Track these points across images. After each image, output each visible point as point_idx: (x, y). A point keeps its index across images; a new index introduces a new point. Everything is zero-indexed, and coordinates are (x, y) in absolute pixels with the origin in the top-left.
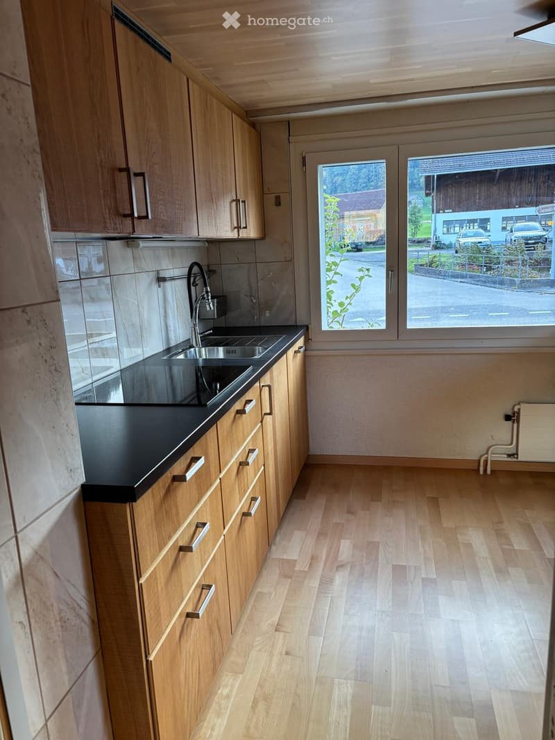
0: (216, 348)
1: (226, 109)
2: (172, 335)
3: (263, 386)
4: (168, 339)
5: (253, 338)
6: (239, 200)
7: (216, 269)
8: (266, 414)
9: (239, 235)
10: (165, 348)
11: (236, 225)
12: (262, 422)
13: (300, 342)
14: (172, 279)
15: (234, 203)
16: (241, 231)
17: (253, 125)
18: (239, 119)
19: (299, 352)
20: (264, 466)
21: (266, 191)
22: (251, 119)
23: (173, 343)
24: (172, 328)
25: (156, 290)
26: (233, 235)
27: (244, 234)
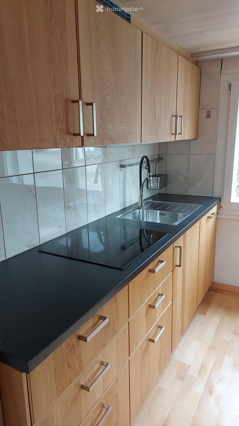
0: (155, 211)
1: (174, 53)
2: (127, 200)
3: (176, 247)
4: (124, 202)
5: (181, 204)
6: (177, 116)
7: (162, 157)
8: (176, 266)
9: (175, 139)
10: (121, 209)
11: (174, 132)
12: (173, 271)
13: (214, 210)
14: (130, 165)
15: (175, 118)
16: (177, 136)
17: (197, 63)
18: (183, 59)
19: (211, 217)
20: (172, 301)
21: (201, 107)
22: (194, 58)
23: (128, 205)
24: (128, 196)
25: (119, 173)
26: (171, 139)
27: (179, 138)
